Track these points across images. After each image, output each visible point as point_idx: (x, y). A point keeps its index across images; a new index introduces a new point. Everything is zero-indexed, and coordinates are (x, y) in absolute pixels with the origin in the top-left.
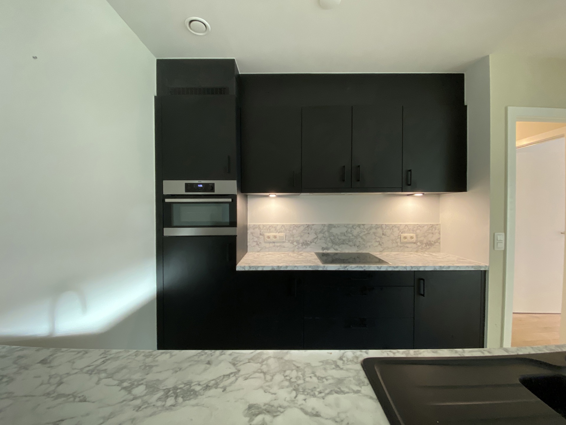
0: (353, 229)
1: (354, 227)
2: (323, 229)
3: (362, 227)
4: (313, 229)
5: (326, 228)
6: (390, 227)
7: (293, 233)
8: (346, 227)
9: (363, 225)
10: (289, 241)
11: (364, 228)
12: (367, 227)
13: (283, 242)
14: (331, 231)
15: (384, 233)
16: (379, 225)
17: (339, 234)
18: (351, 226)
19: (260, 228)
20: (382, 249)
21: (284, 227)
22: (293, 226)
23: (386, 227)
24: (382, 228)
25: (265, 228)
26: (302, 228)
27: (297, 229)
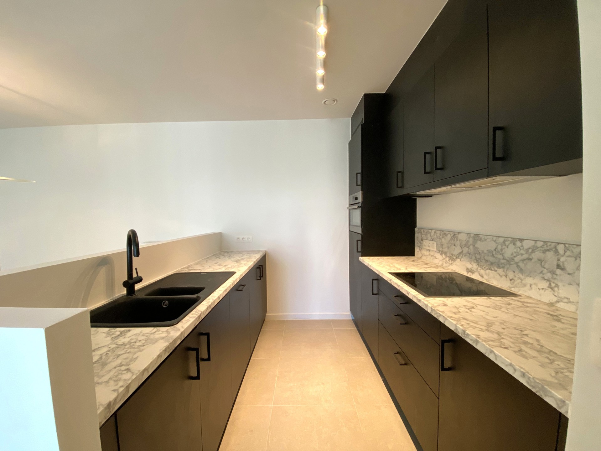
0: (504, 247)
1: (507, 243)
2: (468, 241)
4: (459, 239)
5: (471, 240)
6: (574, 251)
7: (442, 242)
8: (495, 241)
9: (521, 240)
10: (439, 251)
11: (522, 248)
12: (527, 244)
13: (435, 251)
14: (476, 246)
15: (561, 264)
16: (550, 245)
17: (486, 252)
18: (501, 240)
19: (421, 233)
20: (555, 299)
21: (436, 234)
22: (443, 233)
23: (565, 252)
24: (556, 251)
25: (424, 233)
26: (449, 237)
27: (445, 237)
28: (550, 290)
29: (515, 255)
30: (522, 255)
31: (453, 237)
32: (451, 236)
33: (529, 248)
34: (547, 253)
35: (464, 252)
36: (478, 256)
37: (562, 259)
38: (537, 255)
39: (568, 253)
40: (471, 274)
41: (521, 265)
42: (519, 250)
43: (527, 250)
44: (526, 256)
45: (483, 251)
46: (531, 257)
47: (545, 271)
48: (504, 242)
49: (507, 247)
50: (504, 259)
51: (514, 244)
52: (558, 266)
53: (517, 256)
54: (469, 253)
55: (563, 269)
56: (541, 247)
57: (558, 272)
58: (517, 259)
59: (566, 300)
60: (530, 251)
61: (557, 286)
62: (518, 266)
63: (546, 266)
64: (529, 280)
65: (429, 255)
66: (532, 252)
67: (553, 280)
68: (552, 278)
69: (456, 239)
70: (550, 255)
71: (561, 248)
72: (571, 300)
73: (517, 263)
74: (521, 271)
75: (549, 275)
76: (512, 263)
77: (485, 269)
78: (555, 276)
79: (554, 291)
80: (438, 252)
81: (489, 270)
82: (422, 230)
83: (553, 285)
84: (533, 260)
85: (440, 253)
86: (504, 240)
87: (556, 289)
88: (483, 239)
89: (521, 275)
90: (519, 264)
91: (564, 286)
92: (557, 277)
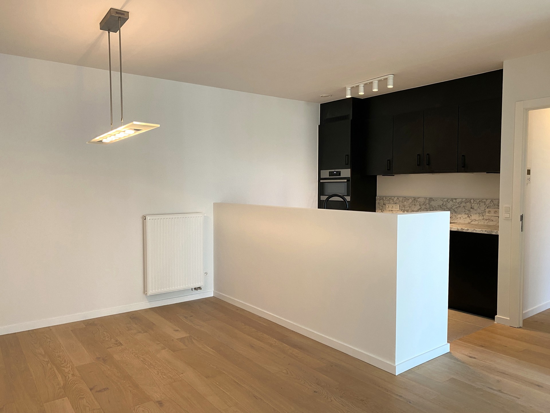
0: (447, 203)
1: (449, 201)
2: (425, 202)
3: (454, 201)
4: (418, 201)
5: (427, 201)
6: (477, 201)
7: (404, 204)
8: (442, 200)
9: (456, 199)
10: (402, 210)
11: (456, 202)
12: (458, 201)
13: (398, 210)
14: (431, 204)
15: (472, 207)
16: (468, 200)
17: (437, 206)
20: (471, 221)
21: (399, 199)
22: (405, 198)
23: (474, 202)
24: (470, 202)
25: (386, 199)
26: (410, 201)
27: (407, 201)
28: (468, 218)
29: (452, 206)
30: (456, 205)
32: (412, 200)
33: (459, 202)
35: (422, 208)
36: (432, 209)
37: (473, 205)
38: (463, 204)
39: (475, 202)
41: (456, 210)
42: (454, 203)
43: (458, 203)
44: (458, 206)
45: (435, 206)
47: (466, 210)
49: (449, 203)
50: (447, 208)
53: (454, 206)
54: (426, 208)
55: (473, 209)
56: (464, 201)
57: (472, 210)
59: (474, 220)
60: (460, 203)
61: (471, 215)
62: (454, 211)
63: (467, 209)
64: (459, 216)
66: (460, 204)
67: (469, 214)
68: (469, 213)
69: (416, 201)
70: (468, 204)
71: (472, 201)
72: (476, 220)
73: (453, 209)
74: (456, 212)
75: (468, 212)
76: (451, 210)
78: (470, 212)
79: (470, 218)
82: (384, 198)
83: (469, 215)
84: (461, 207)
86: (447, 200)
87: (471, 217)
88: (435, 200)
89: (455, 214)
90: (454, 210)
91: (473, 215)
92: (471, 212)
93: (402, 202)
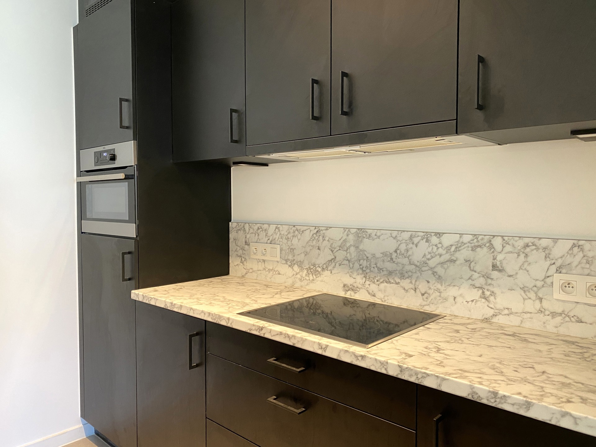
2: (345, 241)
3: (435, 239)
4: (327, 239)
6: (516, 244)
7: (292, 245)
8: (395, 238)
9: (439, 235)
10: (286, 261)
11: (439, 245)
12: (447, 240)
13: (278, 262)
14: (361, 247)
15: (498, 264)
16: (482, 239)
17: (378, 255)
18: (406, 236)
19: (244, 230)
20: (492, 312)
21: (279, 230)
22: (294, 228)
23: (503, 247)
24: (491, 247)
25: (251, 231)
26: (307, 235)
27: (299, 236)
28: (483, 300)
29: (429, 256)
30: (441, 255)
31: (315, 235)
32: (312, 233)
33: (451, 245)
34: (479, 249)
35: (337, 259)
36: (365, 263)
37: (500, 257)
38: (465, 253)
39: (508, 248)
40: (352, 293)
41: (440, 271)
42: (435, 248)
43: (448, 249)
44: (447, 257)
45: (374, 255)
46: (453, 258)
48: (411, 238)
49: (416, 246)
50: (410, 263)
51: (427, 241)
52: (494, 267)
53: (432, 257)
54: (347, 260)
55: (501, 271)
56: (469, 242)
57: (495, 274)
58: (432, 263)
60: (453, 248)
61: (493, 293)
62: (434, 273)
63: (478, 268)
64: (452, 292)
65: (264, 269)
66: (455, 251)
67: (486, 287)
68: (486, 284)
69: (321, 238)
70: (483, 252)
71: (497, 243)
72: (514, 310)
73: (431, 269)
74: (440, 279)
75: (482, 281)
76: (424, 269)
77: (379, 282)
78: (489, 281)
79: (489, 301)
80: (284, 262)
81: (385, 284)
82: (247, 227)
83: (487, 293)
84: (458, 262)
85: (289, 264)
86: (411, 236)
87: (492, 298)
88: (373, 235)
89: (439, 286)
90: (435, 270)
91: (502, 293)
92: (493, 282)
93: (288, 239)
